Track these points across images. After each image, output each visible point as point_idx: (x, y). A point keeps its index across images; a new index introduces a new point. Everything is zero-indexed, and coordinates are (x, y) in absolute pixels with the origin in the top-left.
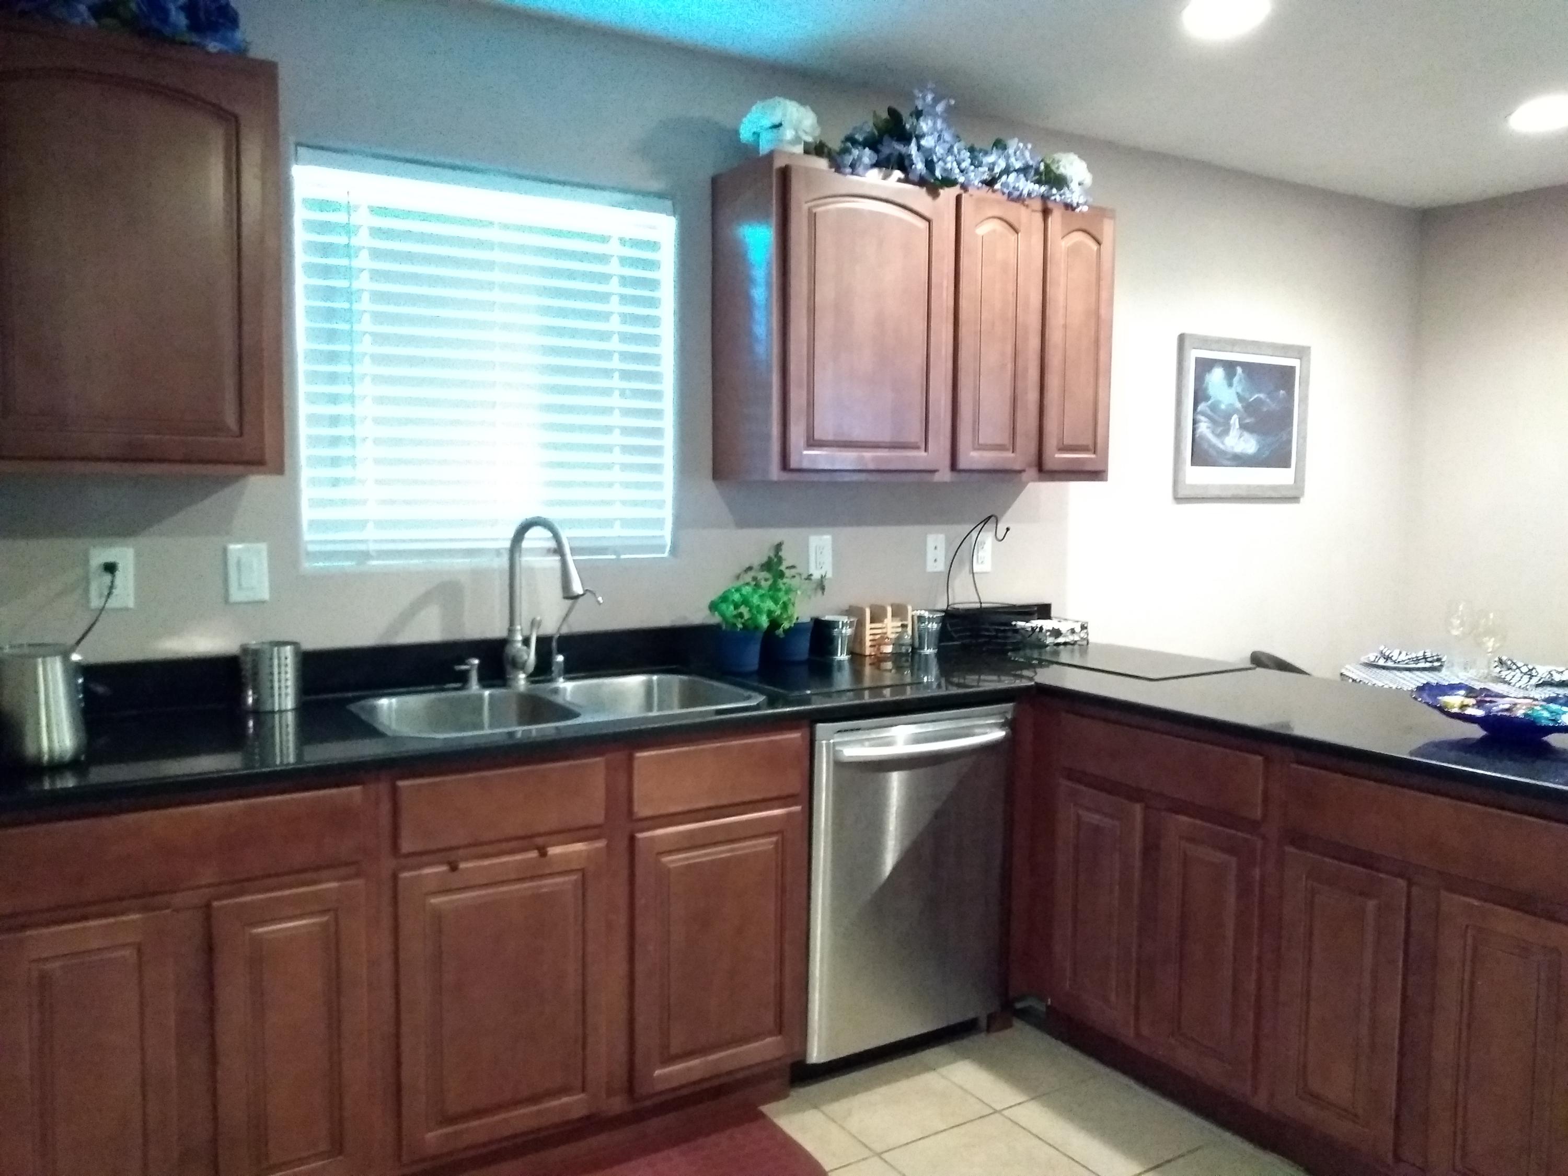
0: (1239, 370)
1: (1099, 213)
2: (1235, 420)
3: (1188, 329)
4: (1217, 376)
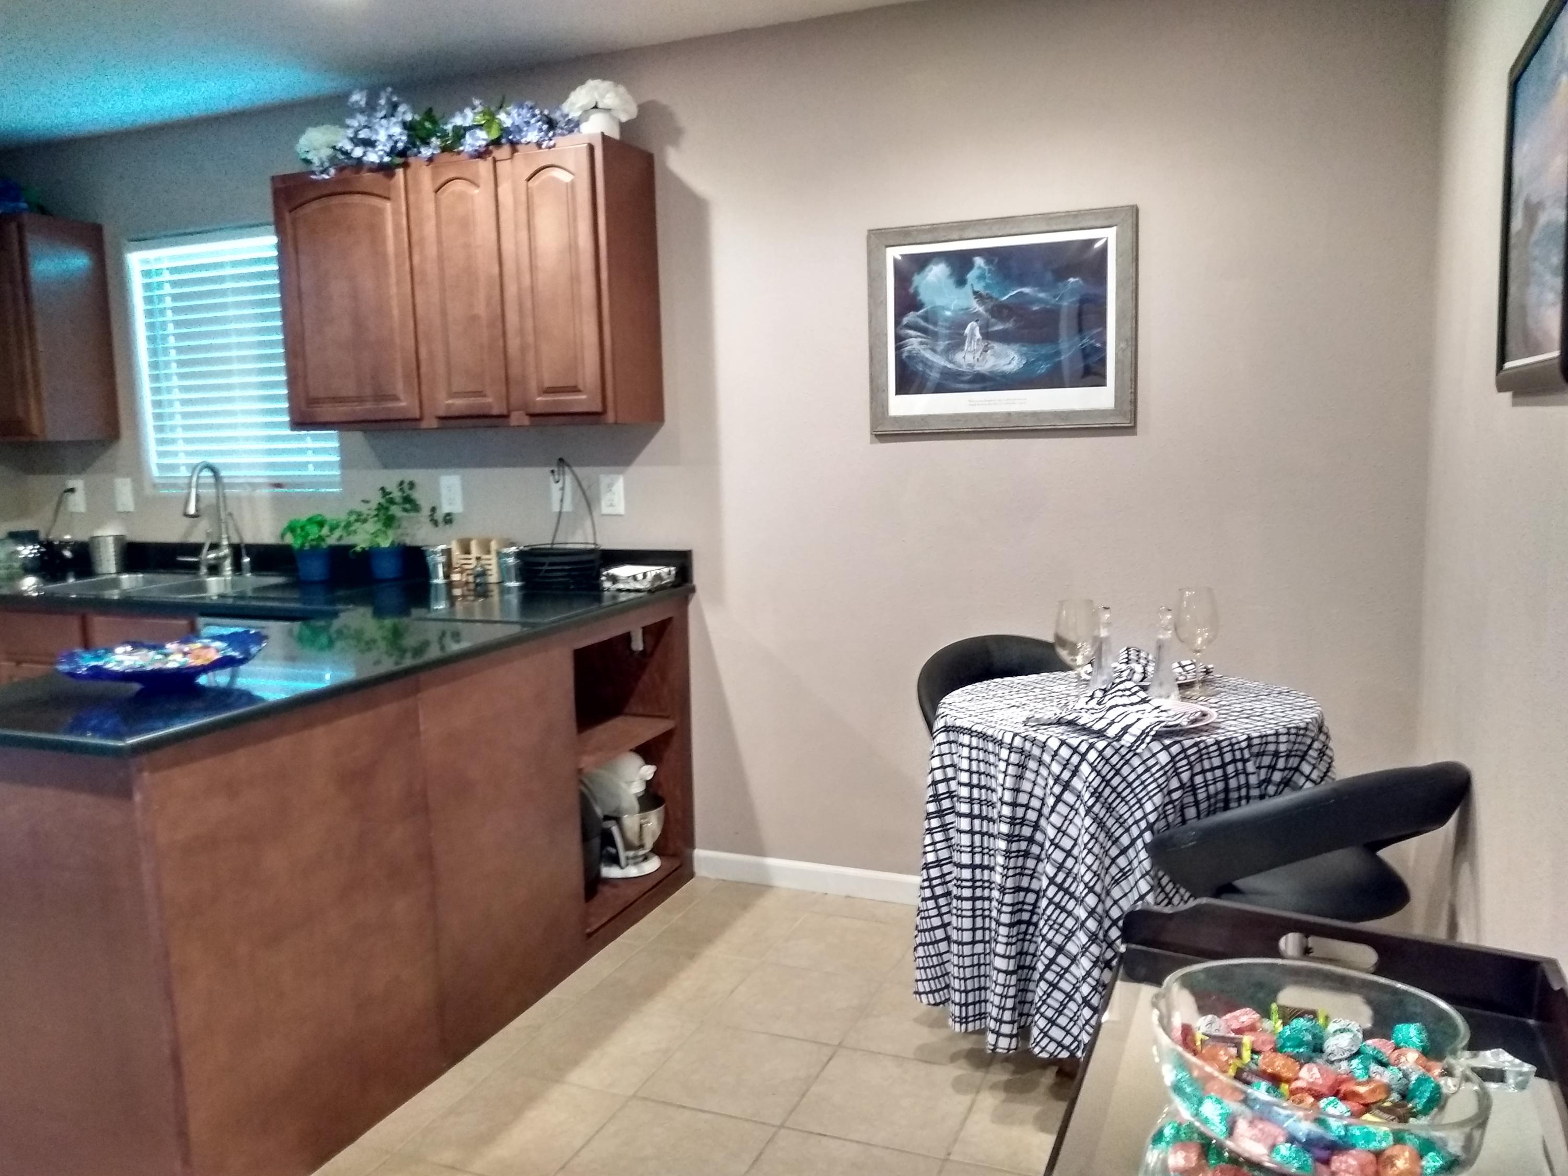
0: (977, 261)
3: (887, 221)
4: (935, 276)
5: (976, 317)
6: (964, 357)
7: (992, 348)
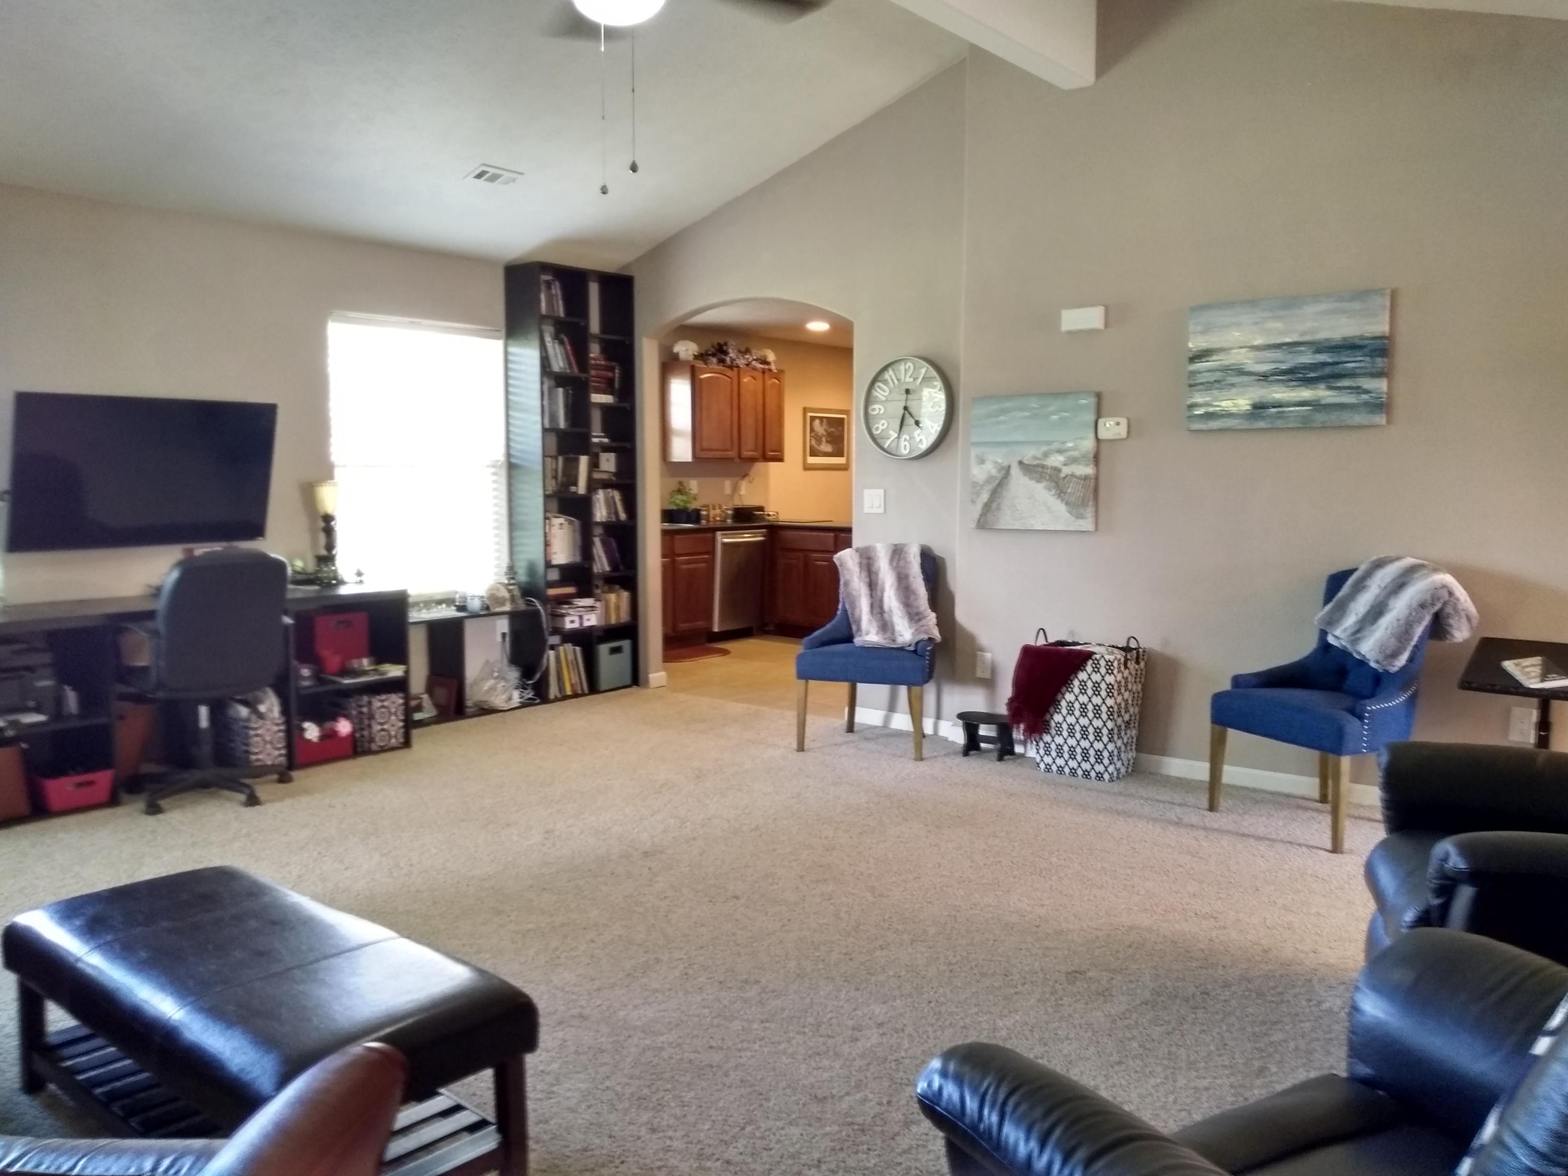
0: (825, 420)
1: (781, 371)
2: (824, 439)
3: (807, 406)
4: (817, 422)
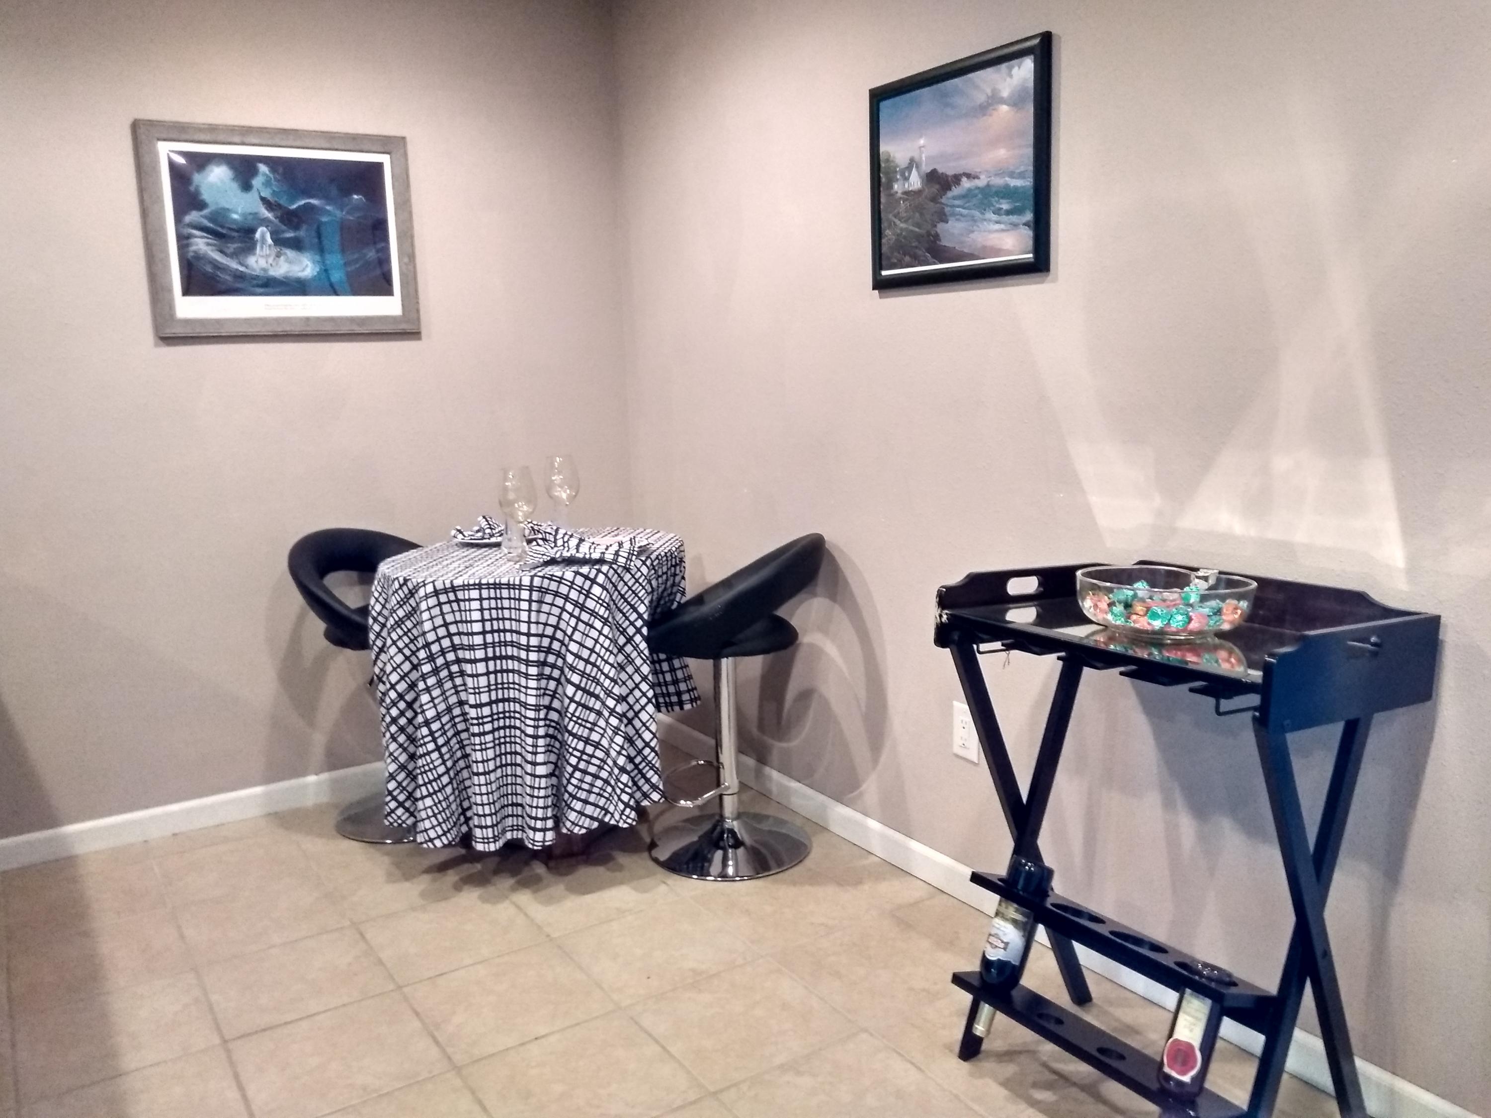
5: (265, 222)
6: (257, 262)
7: (285, 254)
